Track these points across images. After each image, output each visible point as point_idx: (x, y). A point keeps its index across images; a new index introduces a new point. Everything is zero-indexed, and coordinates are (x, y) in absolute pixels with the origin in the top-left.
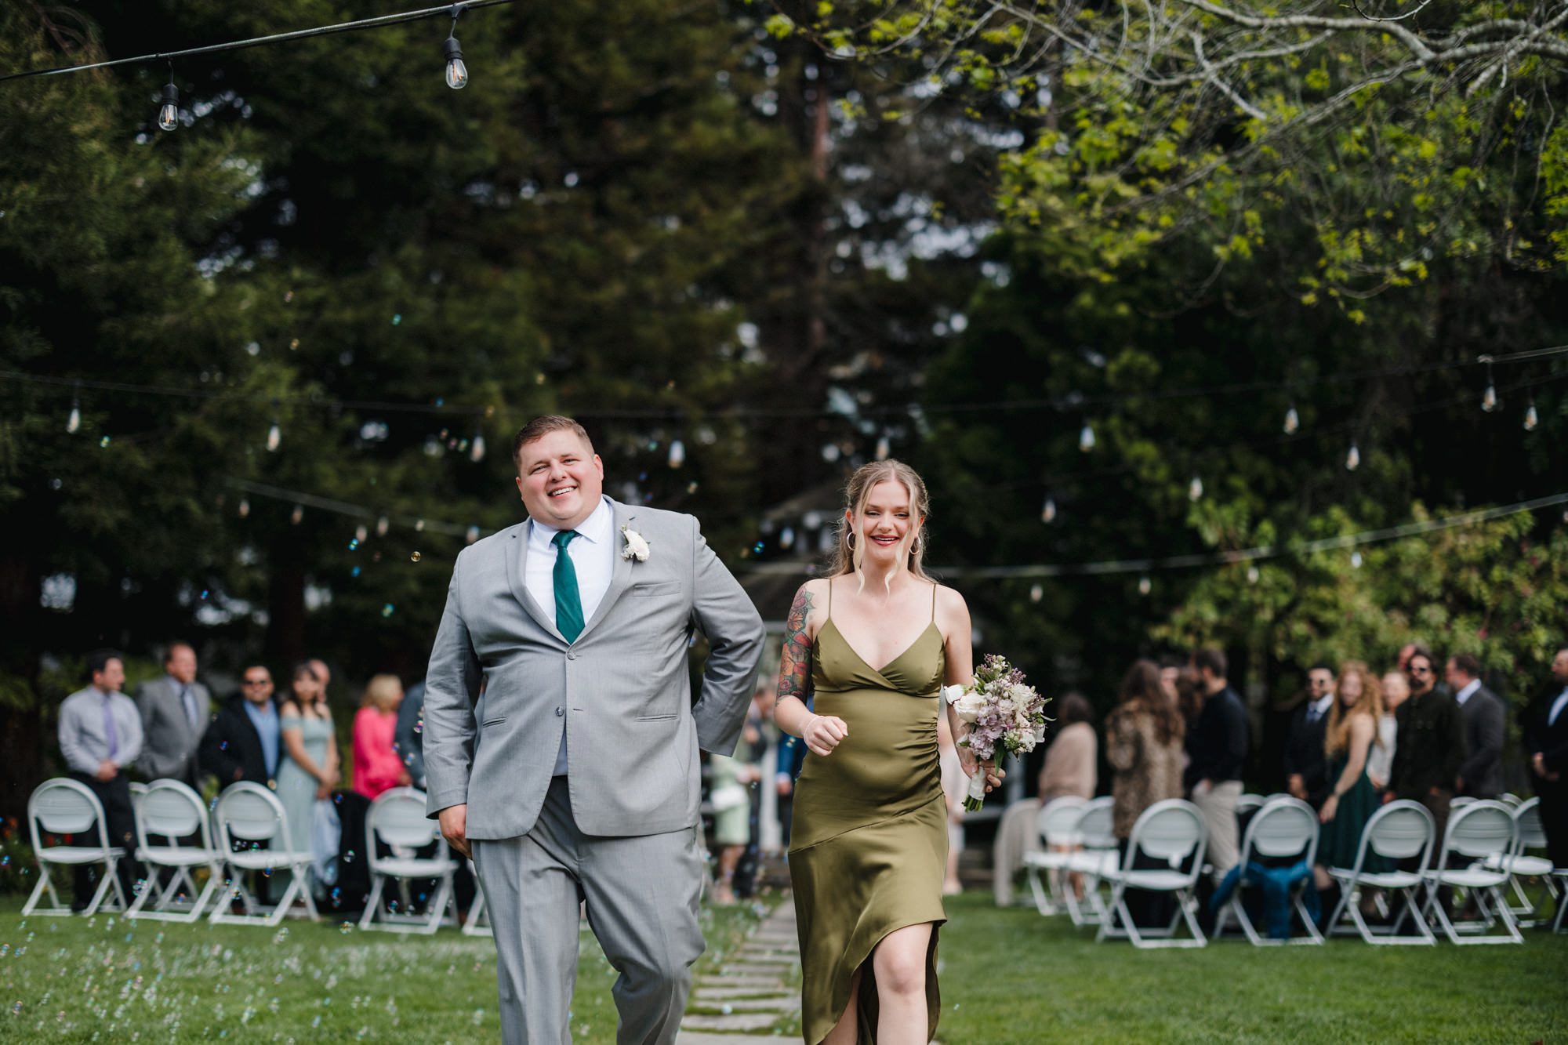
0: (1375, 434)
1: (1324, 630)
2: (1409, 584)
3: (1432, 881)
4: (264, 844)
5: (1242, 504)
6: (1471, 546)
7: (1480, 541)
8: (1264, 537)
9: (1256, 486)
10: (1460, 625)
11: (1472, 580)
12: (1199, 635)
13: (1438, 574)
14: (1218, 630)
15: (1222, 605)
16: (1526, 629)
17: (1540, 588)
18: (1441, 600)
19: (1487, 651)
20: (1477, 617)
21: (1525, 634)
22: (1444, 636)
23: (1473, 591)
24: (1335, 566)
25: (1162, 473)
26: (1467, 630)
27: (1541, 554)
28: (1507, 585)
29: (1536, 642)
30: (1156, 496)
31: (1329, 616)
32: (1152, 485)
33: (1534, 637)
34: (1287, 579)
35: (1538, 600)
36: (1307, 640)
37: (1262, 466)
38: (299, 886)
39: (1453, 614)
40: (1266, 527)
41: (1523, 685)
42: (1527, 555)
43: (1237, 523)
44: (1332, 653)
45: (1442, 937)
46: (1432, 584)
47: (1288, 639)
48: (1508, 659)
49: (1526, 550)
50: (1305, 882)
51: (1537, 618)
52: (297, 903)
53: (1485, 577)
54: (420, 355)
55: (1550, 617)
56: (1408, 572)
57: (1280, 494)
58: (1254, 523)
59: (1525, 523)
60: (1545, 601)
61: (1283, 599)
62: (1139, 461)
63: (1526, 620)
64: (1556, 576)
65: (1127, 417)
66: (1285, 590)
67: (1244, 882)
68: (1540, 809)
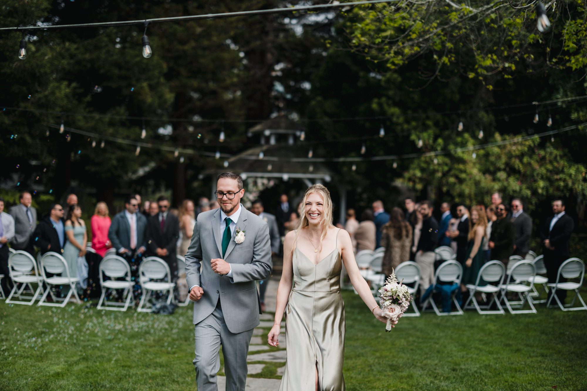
0: (482, 105)
1: (461, 181)
2: (493, 164)
3: (503, 290)
4: (59, 275)
5: (431, 132)
6: (515, 150)
7: (520, 148)
8: (439, 144)
9: (436, 124)
10: (511, 180)
11: (517, 163)
12: (414, 182)
13: (504, 159)
14: (421, 179)
15: (423, 170)
16: (535, 181)
17: (541, 166)
18: (504, 170)
19: (521, 190)
20: (517, 176)
21: (535, 183)
22: (505, 184)
23: (516, 167)
24: (466, 157)
25: (401, 120)
26: (514, 181)
27: (542, 153)
28: (529, 164)
29: (539, 186)
30: (399, 128)
31: (463, 176)
32: (398, 124)
33: (539, 184)
34: (447, 160)
35: (541, 170)
36: (455, 184)
37: (439, 116)
38: (73, 290)
39: (509, 175)
40: (440, 141)
41: (534, 202)
42: (537, 153)
43: (429, 138)
44: (464, 190)
45: (506, 310)
46: (501, 164)
47: (448, 184)
48: (529, 193)
49: (537, 151)
50: (457, 291)
51: (540, 177)
52: (73, 296)
53: (521, 161)
54: (116, 71)
55: (545, 177)
56: (492, 159)
57: (445, 127)
58: (435, 140)
59: (536, 141)
60: (543, 171)
61: (446, 168)
62: (393, 115)
63: (536, 178)
64: (548, 161)
65: (389, 98)
66: (446, 165)
67: (434, 291)
68: (544, 259)
